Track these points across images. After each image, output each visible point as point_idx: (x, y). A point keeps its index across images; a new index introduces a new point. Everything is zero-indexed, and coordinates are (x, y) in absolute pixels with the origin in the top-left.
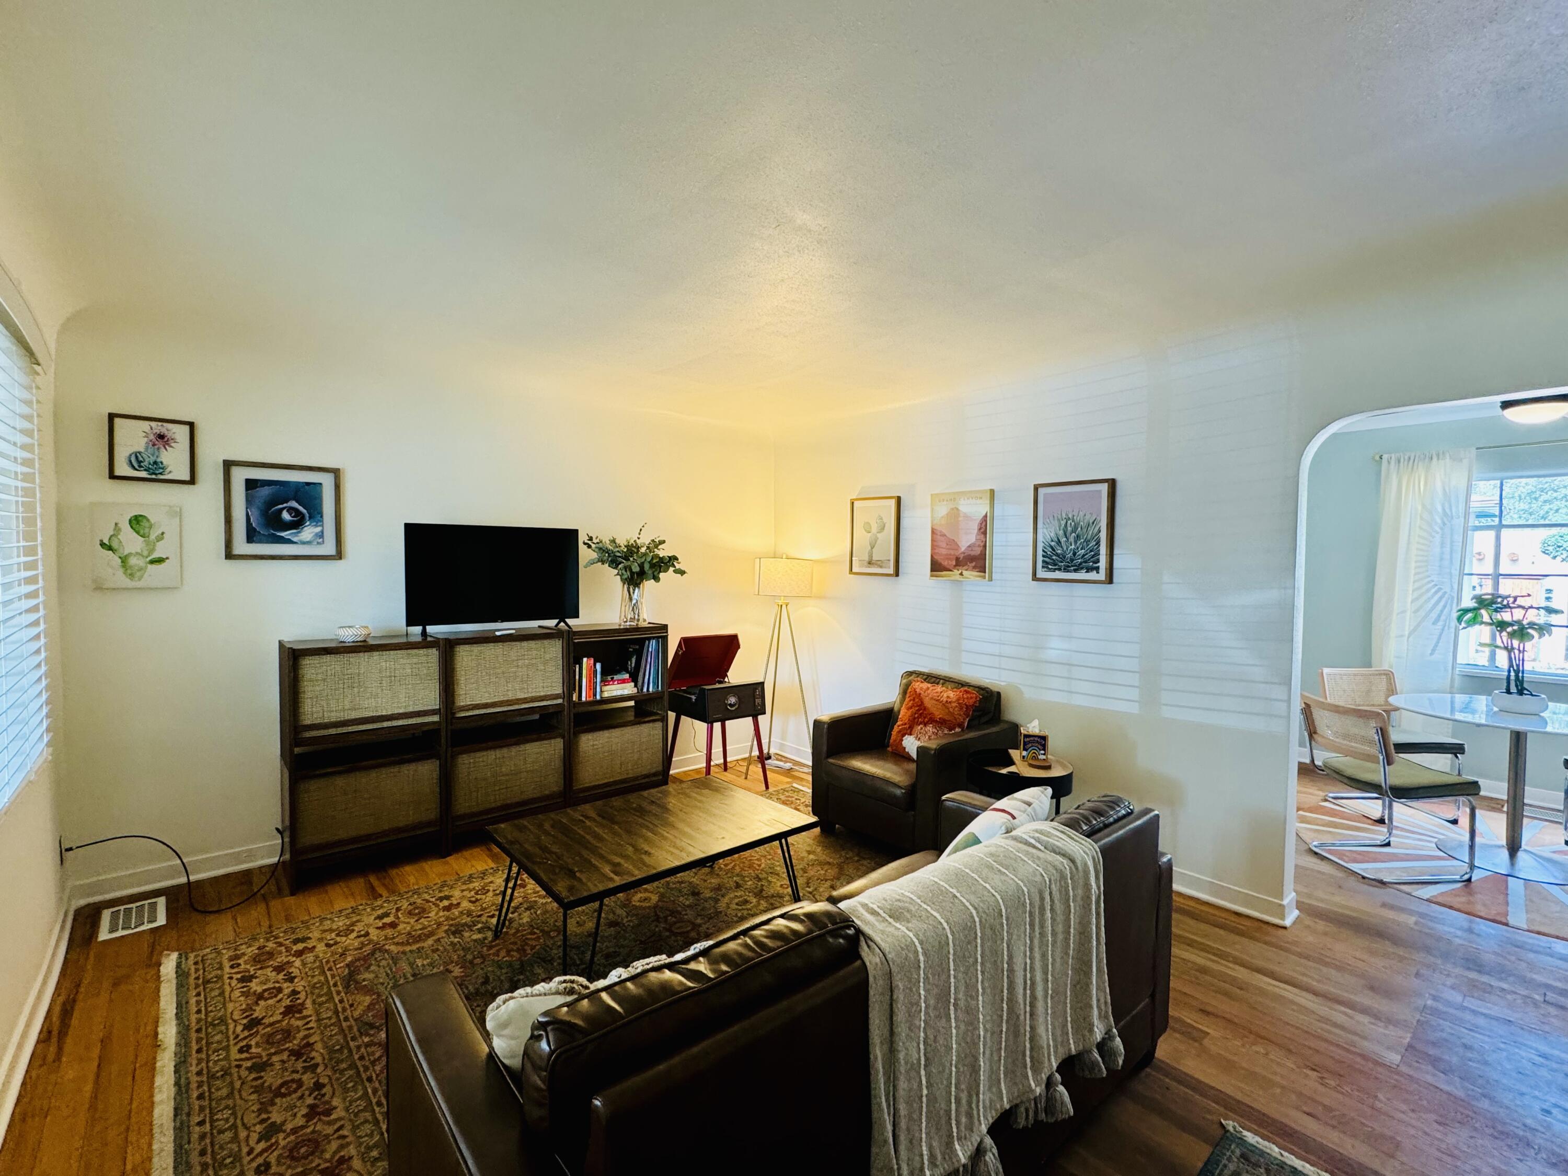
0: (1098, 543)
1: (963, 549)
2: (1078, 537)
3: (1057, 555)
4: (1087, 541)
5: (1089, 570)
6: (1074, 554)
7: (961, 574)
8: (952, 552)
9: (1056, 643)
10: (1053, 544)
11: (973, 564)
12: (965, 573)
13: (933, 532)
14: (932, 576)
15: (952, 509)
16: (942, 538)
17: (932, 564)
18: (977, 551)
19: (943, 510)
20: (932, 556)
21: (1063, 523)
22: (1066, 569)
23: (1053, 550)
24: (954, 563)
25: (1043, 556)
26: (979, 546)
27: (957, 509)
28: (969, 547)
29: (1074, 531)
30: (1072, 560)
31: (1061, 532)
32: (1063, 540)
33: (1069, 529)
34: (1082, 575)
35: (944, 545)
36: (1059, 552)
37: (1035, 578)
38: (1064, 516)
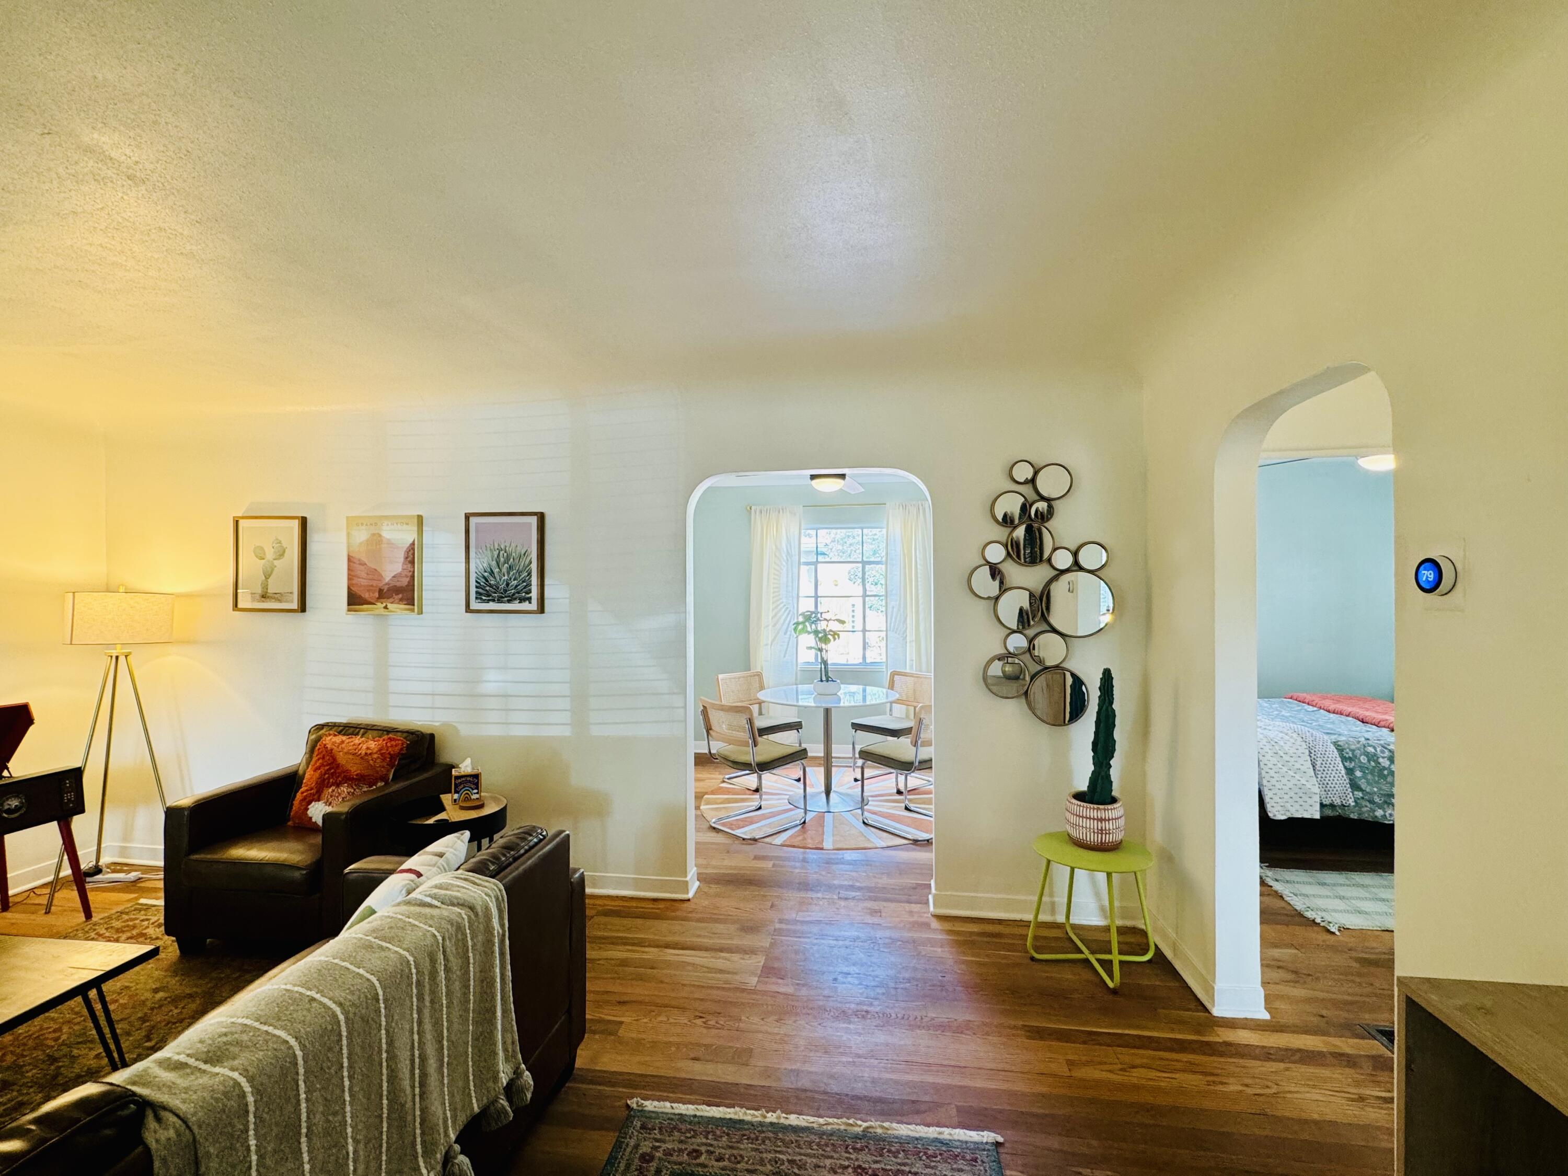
0: (529, 574)
1: (387, 579)
2: (510, 568)
3: (491, 586)
4: (520, 572)
5: (522, 600)
6: (508, 585)
7: (386, 607)
8: (374, 583)
9: (491, 675)
10: (486, 574)
11: (400, 596)
12: (389, 606)
13: (350, 559)
14: (349, 610)
15: (374, 535)
16: (362, 567)
17: (348, 597)
18: (405, 582)
19: (361, 536)
20: (349, 588)
21: (496, 553)
22: (500, 600)
23: (487, 580)
24: (377, 595)
25: (477, 587)
26: (407, 576)
27: (380, 536)
28: (394, 577)
29: (507, 560)
30: (505, 591)
31: (494, 563)
32: (496, 570)
33: (502, 559)
34: (515, 606)
35: (363, 575)
36: (492, 582)
37: (468, 609)
38: (496, 547)
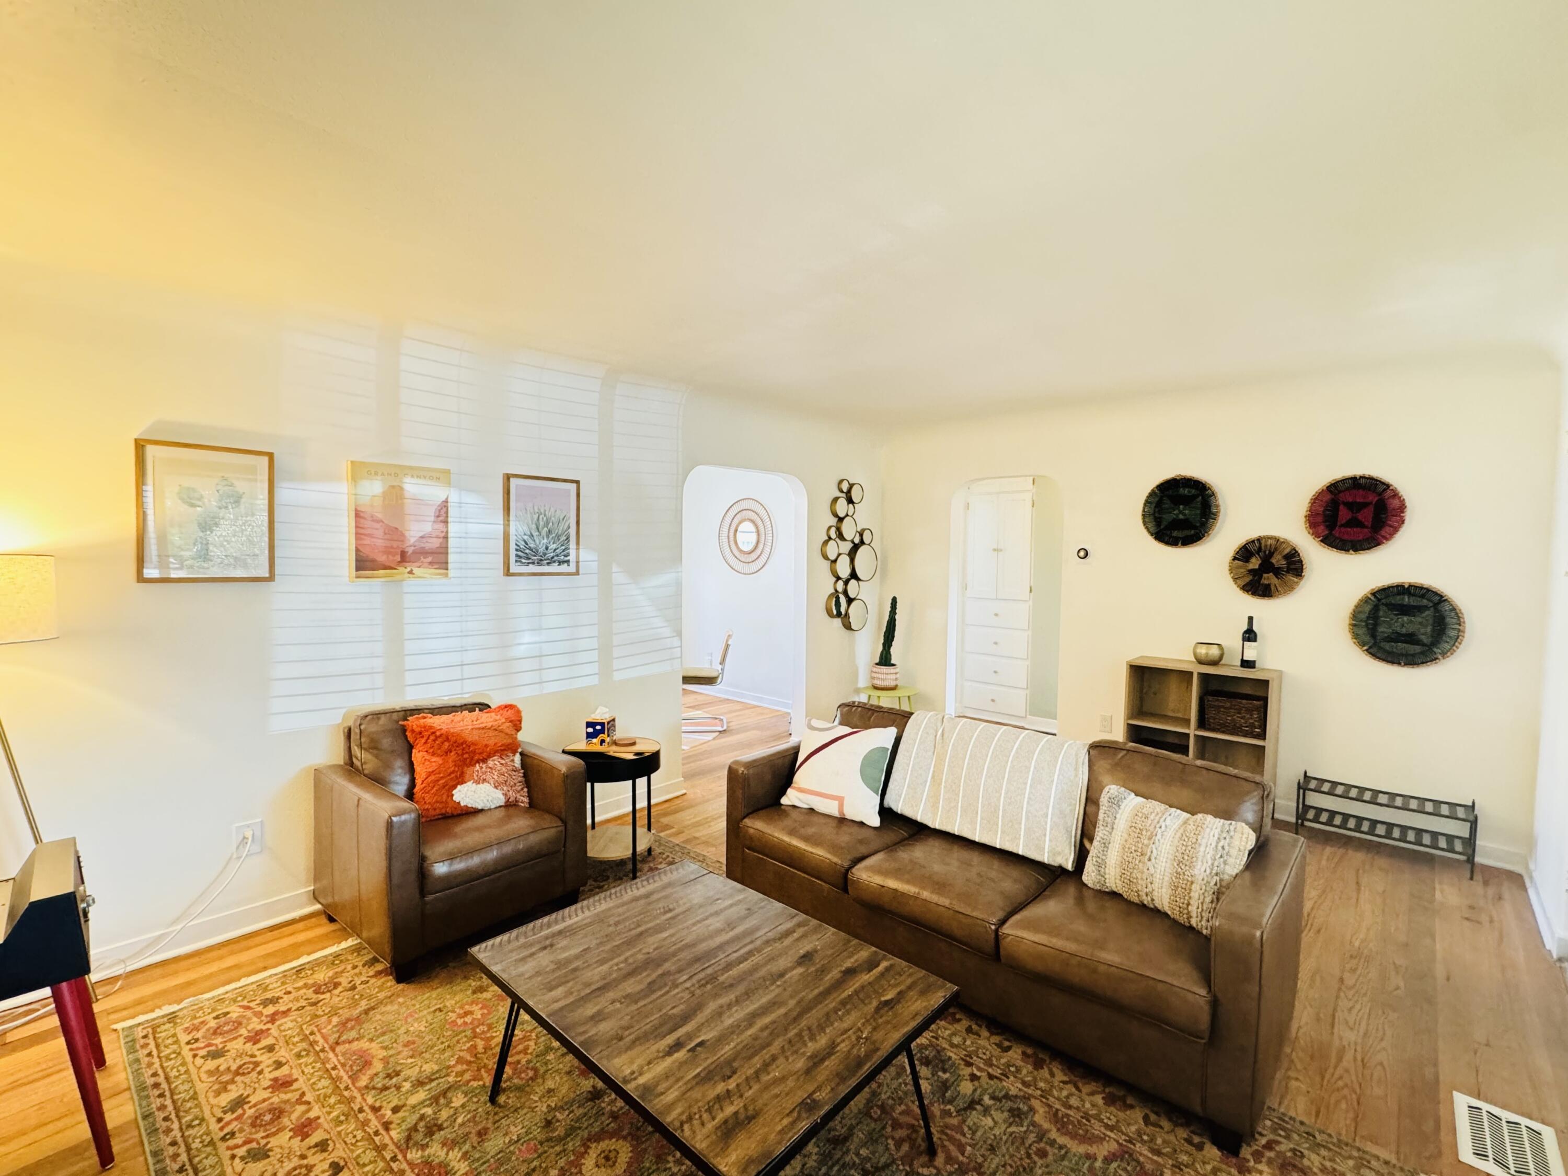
0: (568, 538)
1: (412, 540)
2: (550, 532)
3: (530, 549)
4: (558, 537)
5: (561, 563)
6: (547, 548)
7: (411, 572)
8: (395, 544)
9: (527, 638)
10: (526, 537)
11: (430, 559)
12: (416, 570)
13: (358, 515)
14: (357, 577)
15: (393, 487)
16: (378, 526)
17: (357, 560)
18: (435, 543)
19: (373, 488)
20: (357, 550)
21: (536, 517)
22: (539, 563)
23: (526, 543)
24: (398, 558)
25: (517, 550)
26: (438, 537)
27: (401, 489)
28: (422, 537)
29: (546, 524)
30: (545, 554)
31: (534, 526)
32: (535, 534)
33: (541, 523)
34: (554, 568)
35: (379, 533)
36: (532, 546)
37: (508, 573)
38: (536, 510)
